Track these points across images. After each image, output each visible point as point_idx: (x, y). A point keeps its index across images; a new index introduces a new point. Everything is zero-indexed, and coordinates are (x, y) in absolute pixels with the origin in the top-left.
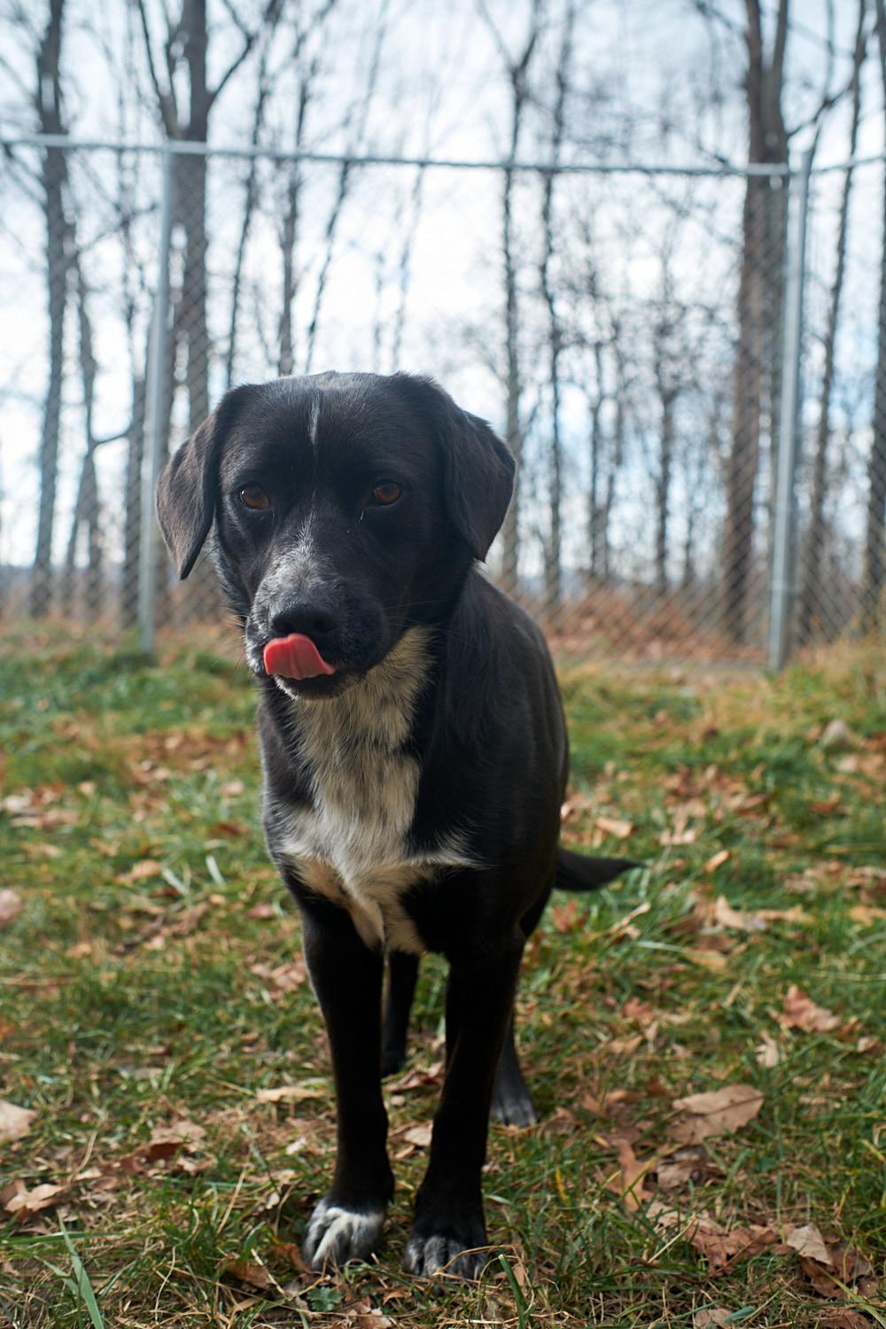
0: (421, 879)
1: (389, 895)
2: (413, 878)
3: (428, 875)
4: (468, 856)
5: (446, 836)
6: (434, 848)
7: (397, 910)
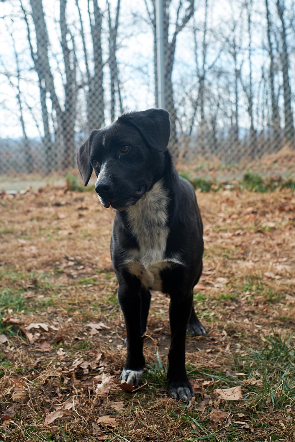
0: (167, 267)
1: (157, 271)
2: (164, 266)
3: (169, 266)
4: (181, 261)
5: (174, 254)
6: (171, 257)
7: (158, 276)
